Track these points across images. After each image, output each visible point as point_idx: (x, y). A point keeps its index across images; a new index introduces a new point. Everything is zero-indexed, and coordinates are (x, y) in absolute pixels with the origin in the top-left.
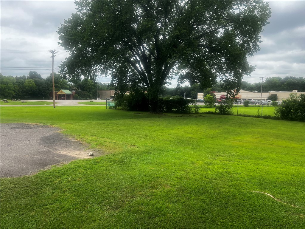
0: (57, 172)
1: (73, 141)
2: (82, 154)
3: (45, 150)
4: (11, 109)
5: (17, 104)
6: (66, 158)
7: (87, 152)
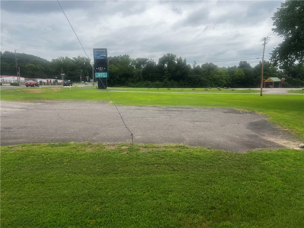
0: (265, 155)
1: (281, 130)
2: (291, 144)
3: (253, 134)
4: (223, 96)
5: (228, 92)
6: (273, 145)
7: (297, 143)
